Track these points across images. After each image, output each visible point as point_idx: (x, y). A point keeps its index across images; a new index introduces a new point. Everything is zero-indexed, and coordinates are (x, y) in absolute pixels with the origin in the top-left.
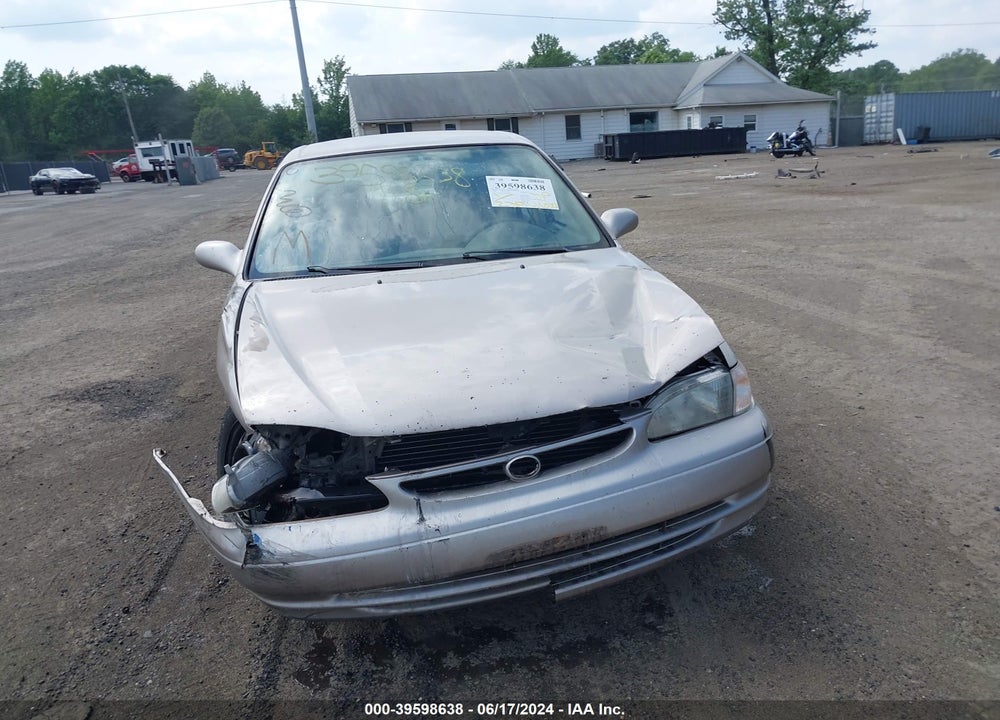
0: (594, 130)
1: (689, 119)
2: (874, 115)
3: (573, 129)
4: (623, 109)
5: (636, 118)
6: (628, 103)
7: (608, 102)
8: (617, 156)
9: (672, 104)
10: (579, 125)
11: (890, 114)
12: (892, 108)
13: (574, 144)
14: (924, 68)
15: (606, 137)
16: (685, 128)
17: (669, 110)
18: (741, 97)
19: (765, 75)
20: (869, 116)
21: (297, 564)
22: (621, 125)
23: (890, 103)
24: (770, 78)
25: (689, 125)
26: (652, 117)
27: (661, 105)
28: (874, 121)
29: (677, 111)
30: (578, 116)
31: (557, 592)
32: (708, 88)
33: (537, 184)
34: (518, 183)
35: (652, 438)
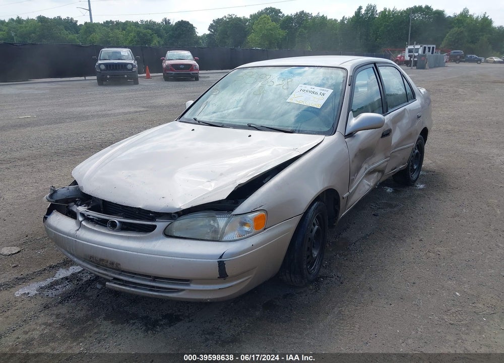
21: (50, 229)
31: (107, 283)
33: (323, 92)
34: (313, 90)
35: (167, 234)
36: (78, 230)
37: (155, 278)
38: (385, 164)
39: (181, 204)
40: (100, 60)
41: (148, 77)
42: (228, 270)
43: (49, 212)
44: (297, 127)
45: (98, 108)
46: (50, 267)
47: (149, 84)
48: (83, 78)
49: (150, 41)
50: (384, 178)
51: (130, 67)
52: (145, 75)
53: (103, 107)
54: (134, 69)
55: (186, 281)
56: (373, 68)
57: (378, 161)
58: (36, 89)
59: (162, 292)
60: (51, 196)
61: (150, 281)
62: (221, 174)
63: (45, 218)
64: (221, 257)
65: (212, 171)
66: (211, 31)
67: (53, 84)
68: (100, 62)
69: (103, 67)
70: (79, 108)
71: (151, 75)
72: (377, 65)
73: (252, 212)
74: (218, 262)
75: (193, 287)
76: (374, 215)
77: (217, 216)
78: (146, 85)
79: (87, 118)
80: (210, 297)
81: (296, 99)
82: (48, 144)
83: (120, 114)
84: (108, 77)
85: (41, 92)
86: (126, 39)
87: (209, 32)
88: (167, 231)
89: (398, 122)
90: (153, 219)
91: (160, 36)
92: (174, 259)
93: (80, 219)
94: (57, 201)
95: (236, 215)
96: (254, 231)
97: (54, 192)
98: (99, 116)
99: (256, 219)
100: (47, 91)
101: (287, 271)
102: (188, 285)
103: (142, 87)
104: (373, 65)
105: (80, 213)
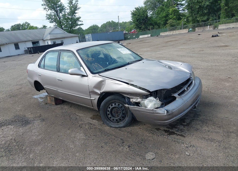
0: (23, 47)
1: (48, 42)
2: (88, 39)
3: (17, 47)
4: (30, 41)
5: (34, 43)
6: (31, 39)
7: (25, 40)
8: (33, 52)
9: (42, 39)
10: (18, 46)
11: (91, 38)
12: (91, 37)
13: (18, 51)
14: (88, 28)
15: (28, 48)
16: (47, 44)
17: (42, 40)
18: (59, 36)
19: (63, 31)
20: (87, 39)
22: (30, 45)
23: (90, 36)
24: (64, 32)
25: (48, 44)
26: (38, 42)
27: (40, 39)
28: (88, 40)
29: (44, 40)
30: (18, 43)
32: (50, 35)
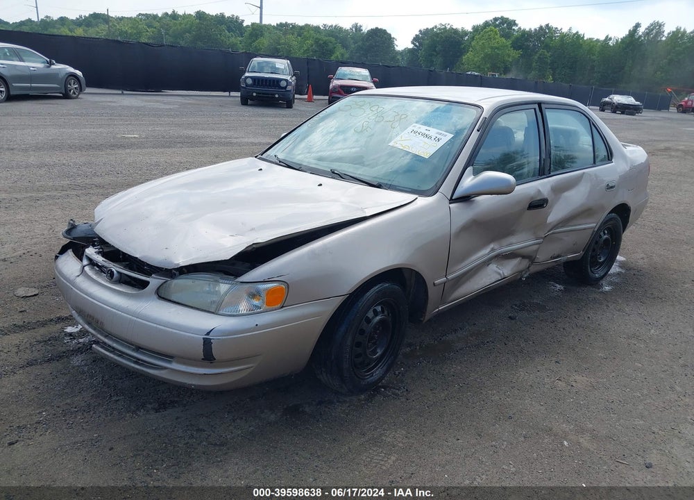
31: (93, 346)
33: (439, 136)
34: (427, 133)
35: (161, 295)
36: (78, 276)
37: (138, 348)
38: (535, 247)
39: (182, 259)
40: (248, 72)
41: (310, 100)
42: (216, 352)
43: (63, 251)
44: (390, 180)
45: (224, 134)
46: (59, 318)
47: (306, 109)
48: (227, 94)
49: (332, 52)
50: (534, 269)
51: (283, 84)
52: (306, 97)
53: (231, 133)
54: (289, 88)
55: (169, 357)
56: (535, 109)
57: (518, 242)
58: (165, 103)
59: (146, 367)
60: (69, 232)
61: (133, 350)
62: (253, 229)
63: (57, 257)
64: (208, 334)
65: (243, 224)
66: (415, 45)
67: (187, 98)
68: (247, 74)
69: (249, 81)
70: (201, 132)
71: (315, 97)
72: (542, 105)
73: (264, 282)
74: (204, 338)
75: (175, 366)
76: (510, 317)
77: (221, 281)
78: (301, 111)
79: (204, 144)
80: (194, 383)
81: (401, 142)
82: (140, 172)
83: (247, 144)
84: (254, 94)
85: (168, 107)
86: (301, 47)
87: (413, 45)
88: (160, 291)
89: (564, 192)
90: (149, 274)
91: (345, 46)
92: (156, 328)
93: (85, 262)
94: (74, 239)
95: (241, 282)
96: (265, 307)
97: (73, 227)
98: (220, 144)
99: (270, 292)
100: (175, 106)
101: (324, 370)
102: (170, 362)
103: (295, 112)
104: (536, 106)
105: (86, 256)
